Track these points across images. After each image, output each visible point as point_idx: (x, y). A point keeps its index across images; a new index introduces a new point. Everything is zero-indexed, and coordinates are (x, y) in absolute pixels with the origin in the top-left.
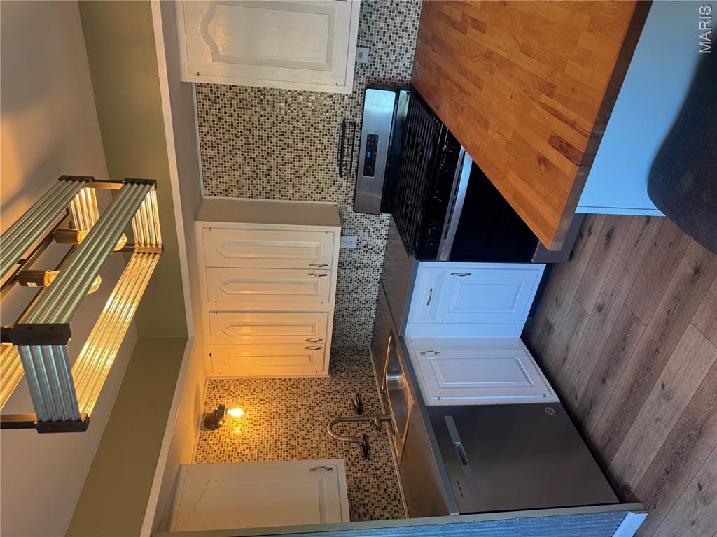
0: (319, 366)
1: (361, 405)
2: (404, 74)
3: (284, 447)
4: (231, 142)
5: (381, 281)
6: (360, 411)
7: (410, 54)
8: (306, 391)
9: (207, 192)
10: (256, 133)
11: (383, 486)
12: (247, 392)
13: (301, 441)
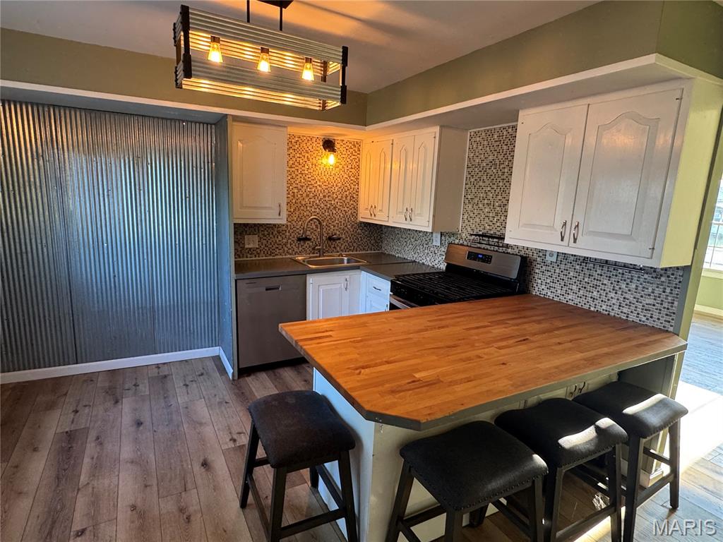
0: (364, 216)
1: (334, 240)
2: (537, 289)
3: (309, 190)
4: (501, 151)
5: (415, 261)
6: (330, 239)
7: (550, 295)
8: (348, 206)
9: (472, 134)
10: (506, 170)
11: (280, 247)
12: (350, 166)
13: (312, 200)
